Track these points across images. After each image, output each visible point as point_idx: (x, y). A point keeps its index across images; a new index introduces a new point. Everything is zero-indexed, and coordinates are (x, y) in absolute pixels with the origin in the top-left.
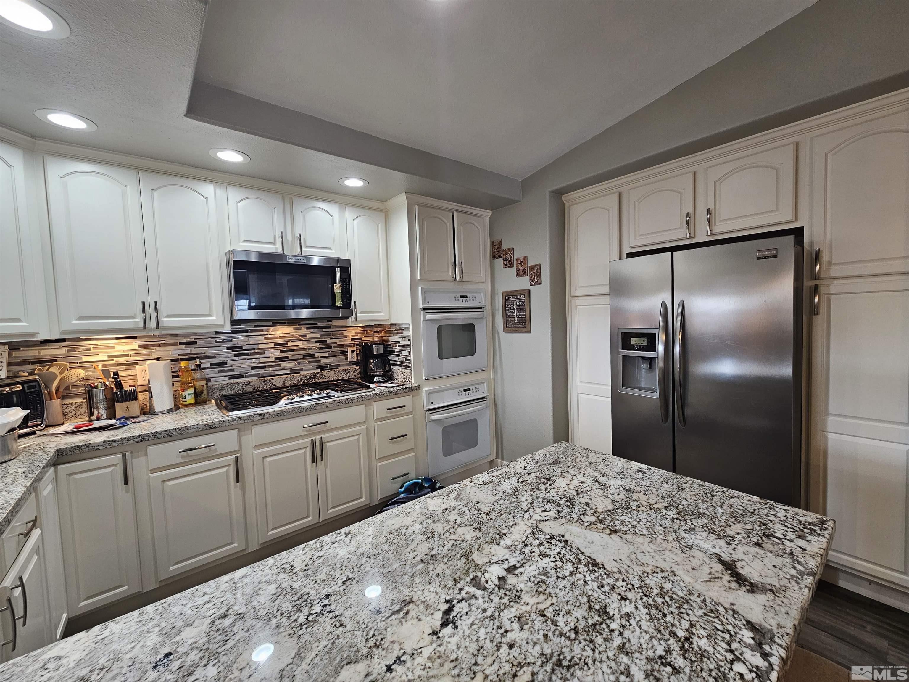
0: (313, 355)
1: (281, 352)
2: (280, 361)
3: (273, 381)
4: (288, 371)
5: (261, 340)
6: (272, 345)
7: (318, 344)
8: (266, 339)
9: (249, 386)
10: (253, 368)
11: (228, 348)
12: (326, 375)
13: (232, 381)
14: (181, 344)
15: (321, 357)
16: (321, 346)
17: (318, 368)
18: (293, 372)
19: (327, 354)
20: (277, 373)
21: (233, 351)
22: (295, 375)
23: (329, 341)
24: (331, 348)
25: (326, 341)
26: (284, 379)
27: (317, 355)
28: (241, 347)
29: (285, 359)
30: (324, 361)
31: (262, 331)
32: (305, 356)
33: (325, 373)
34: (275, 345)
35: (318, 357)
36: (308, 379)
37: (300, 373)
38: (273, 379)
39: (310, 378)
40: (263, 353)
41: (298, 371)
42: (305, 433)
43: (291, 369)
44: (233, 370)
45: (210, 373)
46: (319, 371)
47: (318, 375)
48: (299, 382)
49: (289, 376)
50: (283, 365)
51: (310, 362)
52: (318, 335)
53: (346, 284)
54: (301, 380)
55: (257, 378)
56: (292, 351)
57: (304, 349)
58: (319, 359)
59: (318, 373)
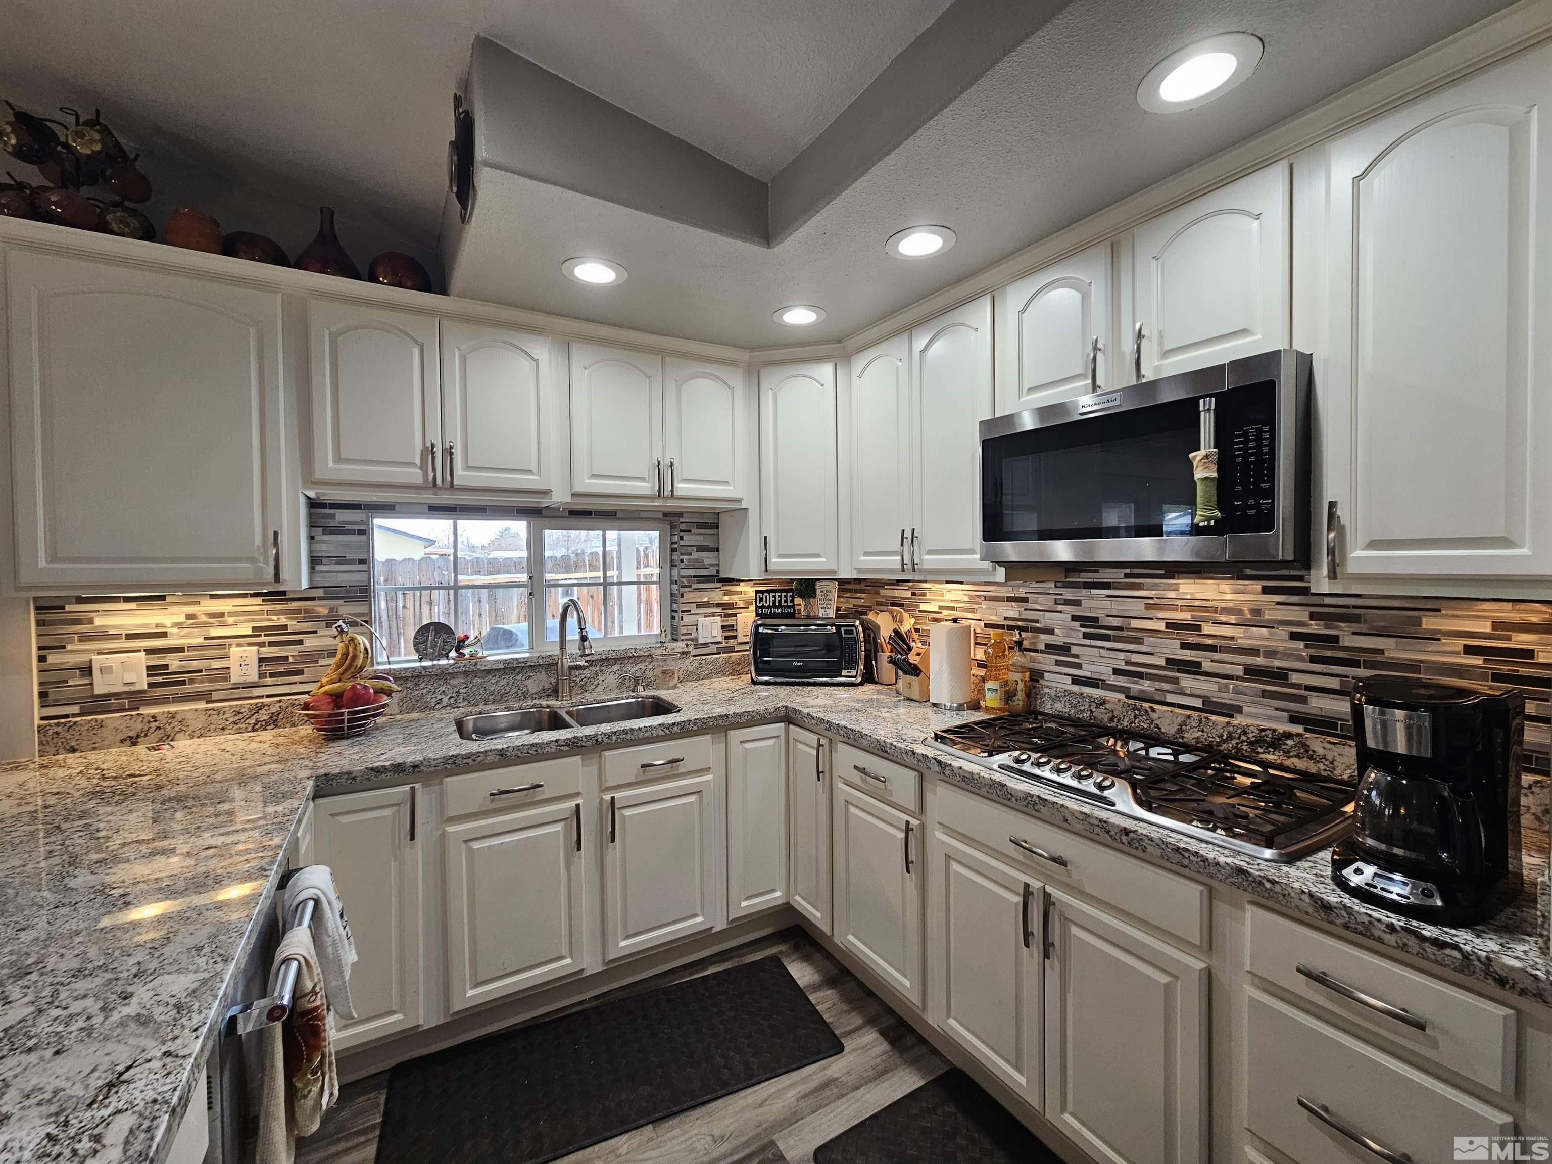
0: (1281, 676)
1: (1184, 646)
2: (1179, 671)
3: (1154, 716)
4: (1198, 703)
5: (1137, 608)
6: (1161, 626)
7: (1301, 645)
8: (1148, 607)
9: (1102, 710)
10: (1116, 672)
11: (1074, 618)
12: (1320, 751)
13: (1076, 688)
14: (1010, 599)
15: (1308, 688)
16: (1312, 651)
17: (1294, 720)
18: (1210, 707)
19: (1334, 683)
20: (1170, 698)
21: (1081, 626)
22: (1213, 718)
23: (1348, 640)
24: (1354, 664)
25: (1336, 639)
26: (1180, 720)
27: (1294, 678)
28: (1096, 619)
29: (1193, 668)
30: (1319, 704)
31: (1139, 587)
32: (1252, 672)
33: (1317, 744)
34: (1169, 625)
35: (1297, 686)
36: (1251, 743)
37: (1232, 717)
38: (1153, 710)
39: (1259, 741)
40: (1139, 641)
41: (1231, 711)
42: (1021, 858)
43: (1206, 700)
44: (1079, 666)
45: (1046, 662)
46: (1298, 729)
47: (1290, 742)
48: (1224, 741)
49: (1195, 715)
50: (1187, 682)
51: (1264, 694)
52: (1302, 615)
53: (1259, 446)
54: (1230, 737)
55: (1122, 697)
56: (1213, 648)
57: (1255, 652)
58: (1302, 692)
59: (1289, 735)
